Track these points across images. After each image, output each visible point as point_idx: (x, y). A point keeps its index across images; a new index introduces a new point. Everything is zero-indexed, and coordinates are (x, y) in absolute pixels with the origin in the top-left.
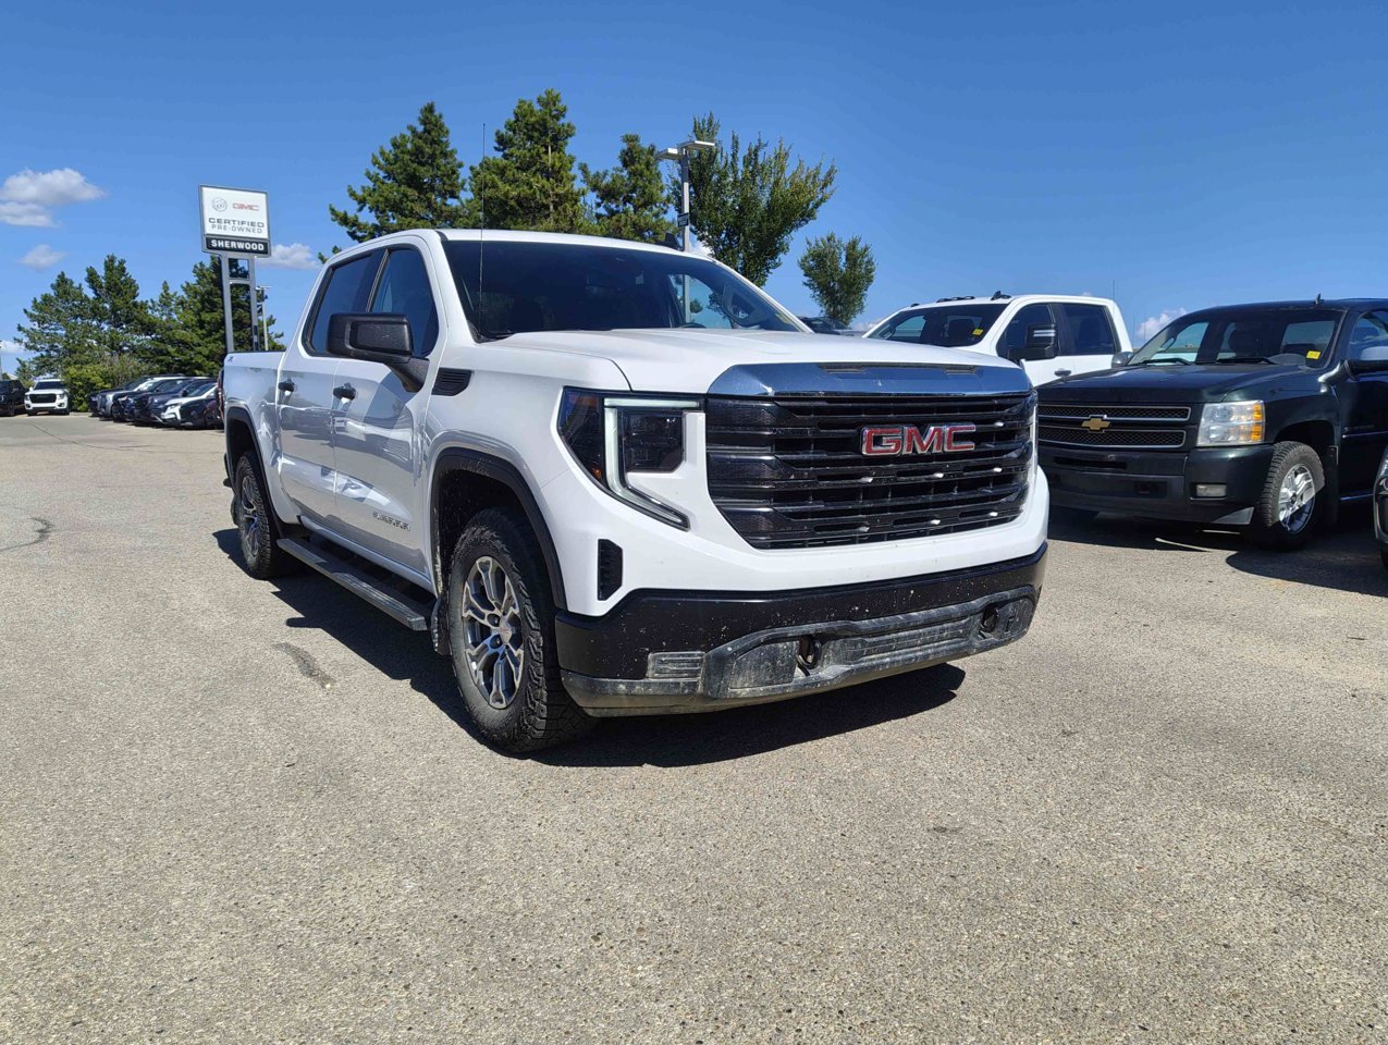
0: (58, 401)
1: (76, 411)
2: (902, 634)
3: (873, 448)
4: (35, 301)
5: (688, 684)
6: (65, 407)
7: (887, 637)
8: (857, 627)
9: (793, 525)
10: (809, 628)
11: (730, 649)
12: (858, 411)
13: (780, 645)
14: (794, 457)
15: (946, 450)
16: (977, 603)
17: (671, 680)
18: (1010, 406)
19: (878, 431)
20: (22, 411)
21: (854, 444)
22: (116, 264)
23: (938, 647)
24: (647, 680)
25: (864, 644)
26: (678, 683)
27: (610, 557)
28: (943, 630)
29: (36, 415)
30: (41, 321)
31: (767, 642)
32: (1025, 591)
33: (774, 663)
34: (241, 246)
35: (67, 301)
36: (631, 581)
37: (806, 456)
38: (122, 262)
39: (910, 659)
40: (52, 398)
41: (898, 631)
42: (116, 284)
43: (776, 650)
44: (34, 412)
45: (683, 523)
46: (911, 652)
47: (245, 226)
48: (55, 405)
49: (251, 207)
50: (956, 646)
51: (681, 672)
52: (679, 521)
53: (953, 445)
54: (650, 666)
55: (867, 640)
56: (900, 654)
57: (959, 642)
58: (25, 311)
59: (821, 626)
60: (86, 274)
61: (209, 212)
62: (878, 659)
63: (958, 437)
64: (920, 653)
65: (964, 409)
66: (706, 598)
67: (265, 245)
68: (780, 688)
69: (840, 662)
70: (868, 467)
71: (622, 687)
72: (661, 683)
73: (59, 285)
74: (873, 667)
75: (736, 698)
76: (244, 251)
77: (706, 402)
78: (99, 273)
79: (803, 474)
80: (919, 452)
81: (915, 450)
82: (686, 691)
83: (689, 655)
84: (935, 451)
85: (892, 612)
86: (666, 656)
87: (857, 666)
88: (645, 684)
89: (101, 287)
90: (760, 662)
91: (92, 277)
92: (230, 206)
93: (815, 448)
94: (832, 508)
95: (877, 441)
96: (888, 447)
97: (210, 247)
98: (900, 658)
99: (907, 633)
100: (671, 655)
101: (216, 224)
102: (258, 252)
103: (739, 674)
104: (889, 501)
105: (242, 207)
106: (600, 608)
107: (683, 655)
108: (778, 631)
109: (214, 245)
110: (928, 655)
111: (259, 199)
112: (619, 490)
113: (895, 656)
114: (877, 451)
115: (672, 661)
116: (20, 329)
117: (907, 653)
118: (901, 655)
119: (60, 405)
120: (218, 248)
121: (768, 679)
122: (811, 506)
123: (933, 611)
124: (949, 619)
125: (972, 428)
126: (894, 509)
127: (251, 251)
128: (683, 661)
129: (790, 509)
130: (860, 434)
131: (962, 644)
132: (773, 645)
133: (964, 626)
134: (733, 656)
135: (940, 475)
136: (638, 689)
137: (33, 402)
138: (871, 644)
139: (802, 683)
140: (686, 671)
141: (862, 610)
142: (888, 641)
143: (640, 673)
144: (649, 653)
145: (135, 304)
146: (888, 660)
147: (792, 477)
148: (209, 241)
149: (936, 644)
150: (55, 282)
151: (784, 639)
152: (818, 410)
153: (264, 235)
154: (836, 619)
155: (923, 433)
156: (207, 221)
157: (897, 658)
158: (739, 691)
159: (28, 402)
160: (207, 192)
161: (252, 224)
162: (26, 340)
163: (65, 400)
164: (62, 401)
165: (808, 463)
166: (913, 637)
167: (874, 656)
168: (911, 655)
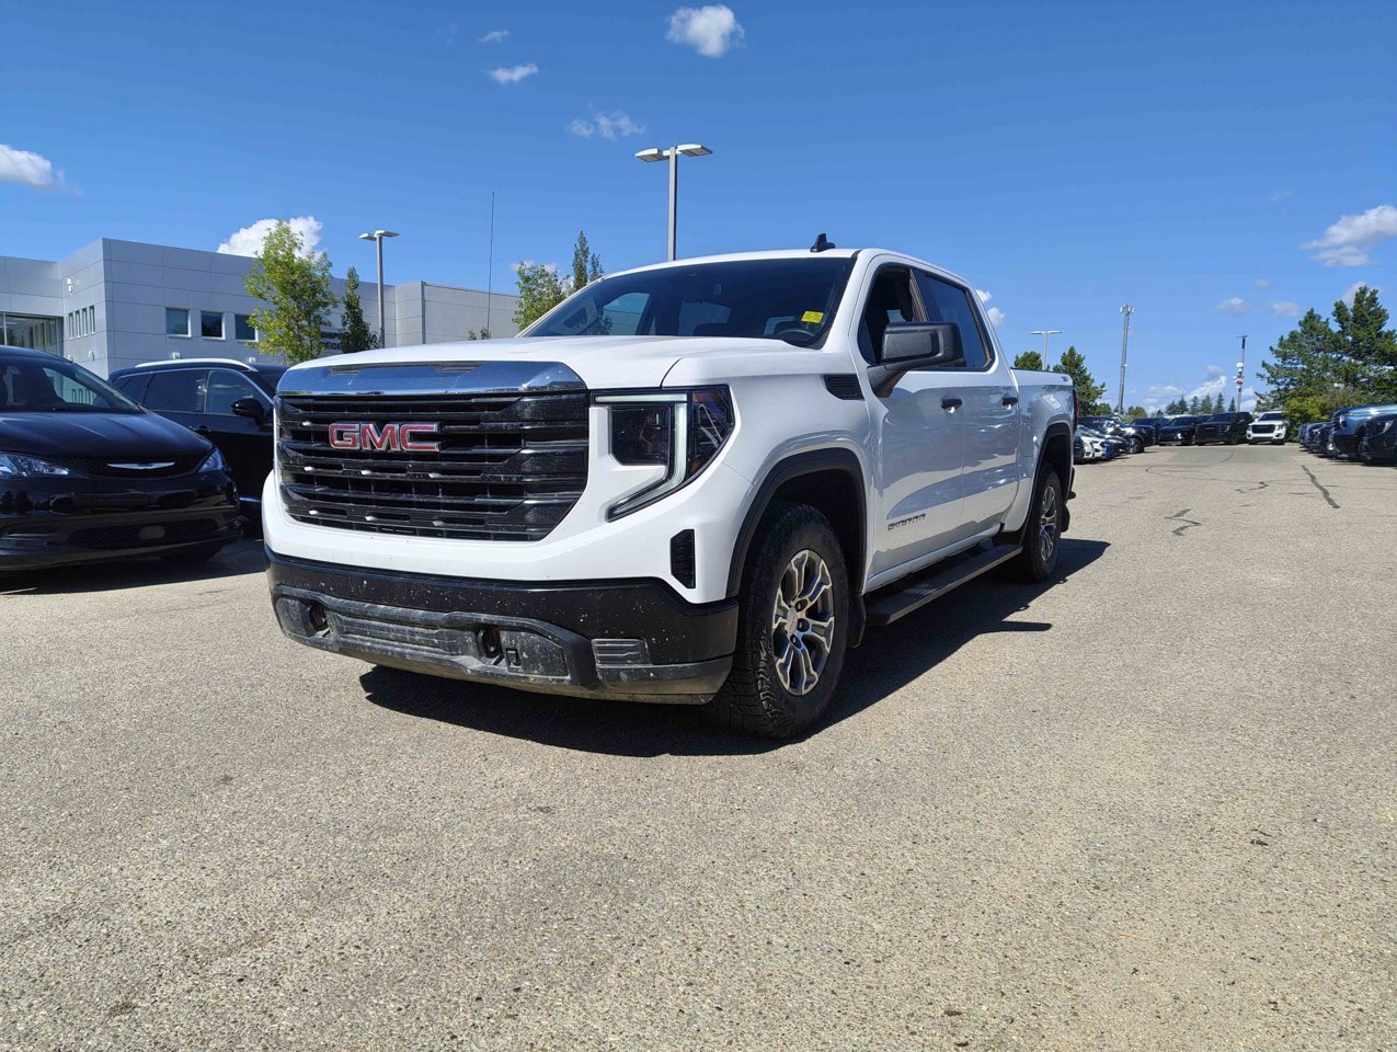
0: (1276, 432)
1: (1291, 441)
3: (340, 442)
4: (1282, 338)
6: (1282, 437)
18: (503, 405)
19: (339, 426)
20: (1244, 441)
22: (1368, 295)
23: (414, 649)
28: (413, 634)
29: (1255, 444)
30: (1285, 357)
35: (1311, 335)
38: (1374, 292)
39: (387, 651)
40: (1270, 429)
42: (1363, 316)
43: (288, 604)
44: (1255, 442)
48: (1273, 435)
53: (410, 445)
57: (441, 653)
58: (1271, 349)
60: (1334, 309)
63: (416, 437)
64: (398, 649)
68: (304, 640)
73: (1306, 321)
78: (1348, 307)
80: (378, 448)
81: (373, 446)
89: (1347, 320)
90: (283, 612)
91: (1340, 310)
95: (340, 436)
96: (348, 442)
108: (281, 587)
110: (406, 654)
114: (341, 445)
116: (1264, 365)
119: (1278, 436)
125: (434, 427)
132: (285, 599)
133: (438, 637)
137: (1254, 432)
145: (1379, 335)
149: (411, 646)
150: (1302, 319)
151: (287, 596)
157: (375, 646)
159: (1249, 432)
162: (1268, 375)
163: (1283, 431)
164: (1279, 432)
166: (382, 629)
167: (357, 636)
168: (390, 648)
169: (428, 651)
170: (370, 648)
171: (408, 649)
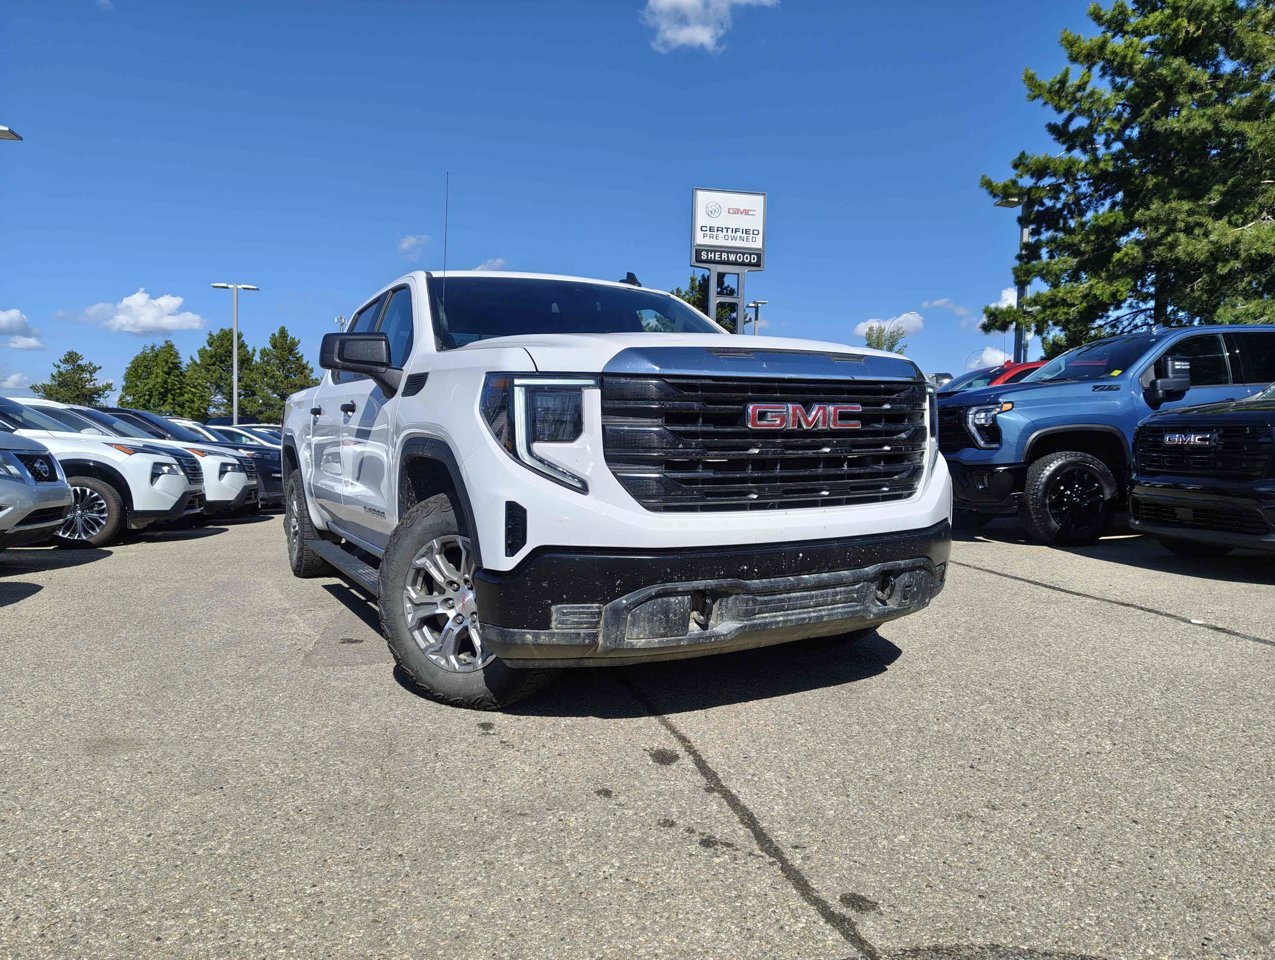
2: (794, 594)
3: (758, 423)
5: (588, 635)
7: (778, 596)
8: (746, 585)
9: (684, 490)
10: (700, 584)
11: (624, 602)
12: (744, 389)
13: (672, 599)
14: (682, 428)
15: (832, 426)
16: (870, 570)
17: (572, 631)
18: (898, 392)
19: (762, 407)
21: (740, 418)
23: (832, 609)
24: (550, 631)
25: (755, 602)
26: (579, 634)
27: (516, 517)
28: (836, 594)
31: (658, 595)
32: (921, 561)
33: (667, 616)
34: (732, 257)
36: (534, 539)
37: (693, 429)
39: (804, 619)
41: (789, 591)
43: (669, 603)
45: (584, 489)
46: (804, 613)
47: (739, 234)
49: (746, 212)
50: (851, 609)
51: (582, 623)
52: (579, 486)
53: (839, 422)
54: (554, 617)
55: (758, 598)
56: (793, 614)
57: (854, 606)
59: (711, 583)
61: (701, 220)
62: (771, 617)
63: (843, 416)
64: (814, 614)
65: (850, 392)
66: (602, 554)
67: (759, 256)
68: (675, 641)
69: (733, 618)
70: (755, 441)
71: (529, 637)
72: (563, 634)
74: (766, 624)
75: (633, 649)
76: (735, 263)
77: (601, 379)
79: (690, 444)
80: (805, 427)
81: (800, 425)
82: (587, 641)
83: (589, 608)
84: (820, 427)
85: (782, 574)
86: (567, 607)
87: (749, 622)
88: (550, 634)
90: (653, 615)
92: (724, 211)
93: (703, 422)
94: (720, 476)
95: (762, 416)
96: (773, 422)
97: (699, 260)
98: (794, 617)
99: (798, 594)
100: (572, 608)
101: (708, 233)
102: (749, 264)
103: (633, 625)
104: (778, 472)
105: (737, 211)
106: (508, 564)
107: (582, 608)
108: (669, 585)
109: (704, 257)
110: (822, 616)
111: (756, 203)
112: (527, 459)
113: (789, 615)
114: (763, 425)
115: (574, 613)
117: (800, 614)
118: (795, 615)
120: (707, 261)
121: (662, 631)
122: (700, 473)
123: (825, 575)
124: (840, 583)
125: (858, 408)
126: (783, 479)
127: (743, 264)
128: (583, 613)
129: (680, 475)
130: (745, 410)
131: (858, 608)
132: (665, 599)
133: (857, 591)
134: (628, 609)
135: (827, 450)
136: (544, 639)
138: (763, 603)
139: (696, 637)
140: (586, 623)
141: (751, 569)
142: (780, 601)
143: (544, 624)
144: (551, 605)
146: (781, 618)
147: (681, 446)
148: (698, 253)
149: (830, 607)
151: (675, 593)
152: (704, 388)
153: (758, 244)
154: (725, 577)
155: (808, 411)
156: (698, 229)
157: (790, 618)
158: (635, 642)
160: (700, 194)
161: (747, 232)
165: (694, 435)
166: (805, 598)
167: (766, 615)
168: (805, 616)
169: (842, 607)
170: (785, 622)
171: (824, 611)
